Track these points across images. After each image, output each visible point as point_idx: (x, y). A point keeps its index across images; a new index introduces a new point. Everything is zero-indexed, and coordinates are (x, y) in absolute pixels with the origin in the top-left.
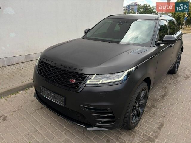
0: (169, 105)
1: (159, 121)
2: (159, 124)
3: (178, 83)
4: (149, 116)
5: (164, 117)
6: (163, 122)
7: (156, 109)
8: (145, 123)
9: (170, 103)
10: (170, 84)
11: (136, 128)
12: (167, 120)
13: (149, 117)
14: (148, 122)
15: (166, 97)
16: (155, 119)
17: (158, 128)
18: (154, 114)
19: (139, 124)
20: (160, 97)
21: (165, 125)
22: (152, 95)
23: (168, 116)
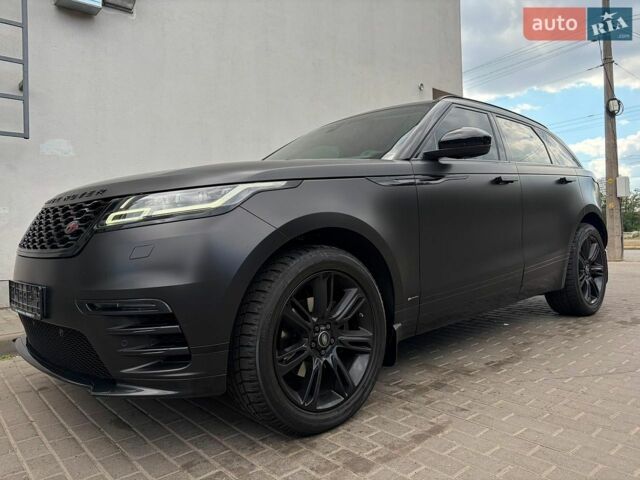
0: (507, 382)
1: (434, 420)
2: (429, 427)
3: (583, 334)
4: (405, 408)
5: (463, 410)
6: (450, 422)
7: (448, 391)
8: (374, 424)
9: (514, 379)
10: (551, 337)
11: (328, 437)
12: (470, 417)
13: (401, 410)
14: (385, 422)
15: (509, 366)
16: (422, 415)
17: (413, 437)
18: (429, 402)
19: (346, 426)
20: (484, 366)
21: (446, 432)
22: (458, 361)
23: (483, 408)
